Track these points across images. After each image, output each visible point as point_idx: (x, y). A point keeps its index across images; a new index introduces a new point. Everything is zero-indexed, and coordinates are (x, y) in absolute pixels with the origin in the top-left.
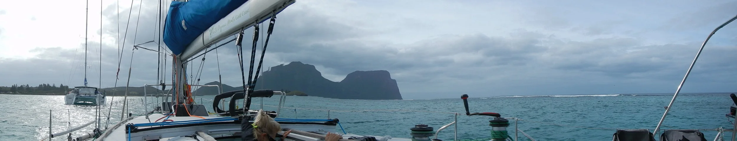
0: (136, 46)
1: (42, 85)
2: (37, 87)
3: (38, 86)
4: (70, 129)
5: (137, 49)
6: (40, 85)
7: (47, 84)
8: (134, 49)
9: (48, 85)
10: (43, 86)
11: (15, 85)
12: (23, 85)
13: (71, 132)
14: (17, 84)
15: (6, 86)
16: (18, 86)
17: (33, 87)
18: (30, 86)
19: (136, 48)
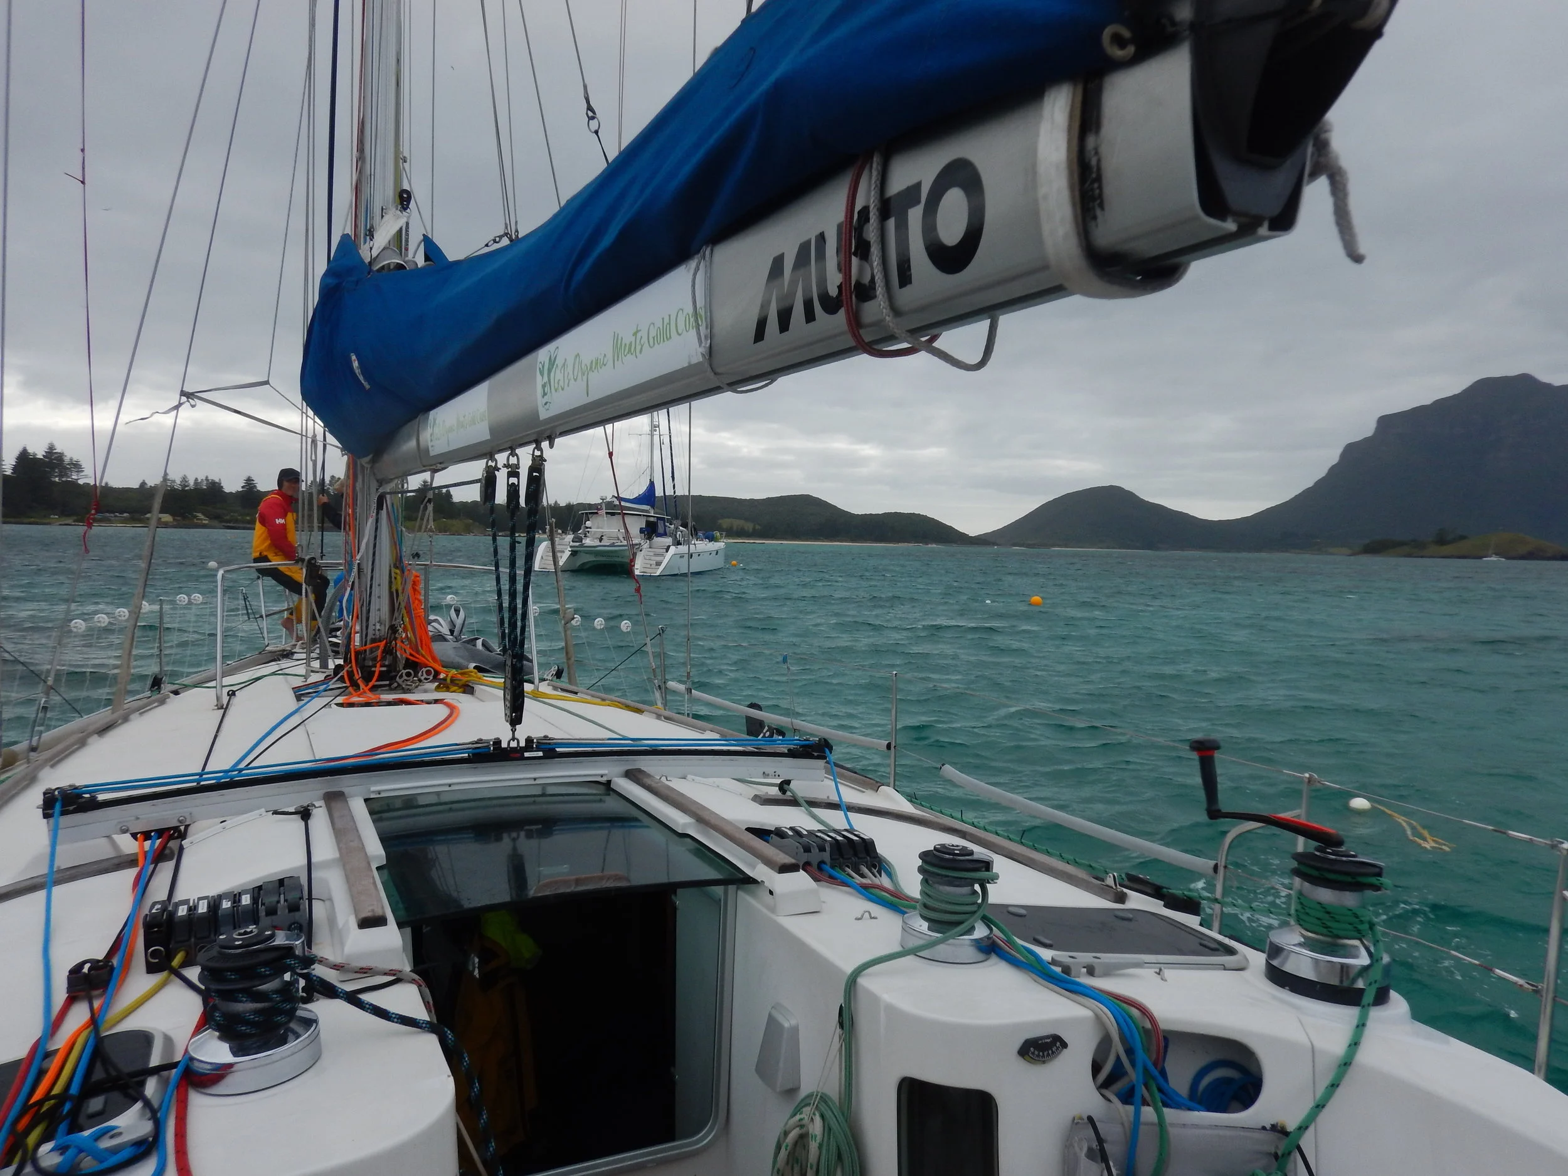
0: (192, 394)
8: (179, 405)
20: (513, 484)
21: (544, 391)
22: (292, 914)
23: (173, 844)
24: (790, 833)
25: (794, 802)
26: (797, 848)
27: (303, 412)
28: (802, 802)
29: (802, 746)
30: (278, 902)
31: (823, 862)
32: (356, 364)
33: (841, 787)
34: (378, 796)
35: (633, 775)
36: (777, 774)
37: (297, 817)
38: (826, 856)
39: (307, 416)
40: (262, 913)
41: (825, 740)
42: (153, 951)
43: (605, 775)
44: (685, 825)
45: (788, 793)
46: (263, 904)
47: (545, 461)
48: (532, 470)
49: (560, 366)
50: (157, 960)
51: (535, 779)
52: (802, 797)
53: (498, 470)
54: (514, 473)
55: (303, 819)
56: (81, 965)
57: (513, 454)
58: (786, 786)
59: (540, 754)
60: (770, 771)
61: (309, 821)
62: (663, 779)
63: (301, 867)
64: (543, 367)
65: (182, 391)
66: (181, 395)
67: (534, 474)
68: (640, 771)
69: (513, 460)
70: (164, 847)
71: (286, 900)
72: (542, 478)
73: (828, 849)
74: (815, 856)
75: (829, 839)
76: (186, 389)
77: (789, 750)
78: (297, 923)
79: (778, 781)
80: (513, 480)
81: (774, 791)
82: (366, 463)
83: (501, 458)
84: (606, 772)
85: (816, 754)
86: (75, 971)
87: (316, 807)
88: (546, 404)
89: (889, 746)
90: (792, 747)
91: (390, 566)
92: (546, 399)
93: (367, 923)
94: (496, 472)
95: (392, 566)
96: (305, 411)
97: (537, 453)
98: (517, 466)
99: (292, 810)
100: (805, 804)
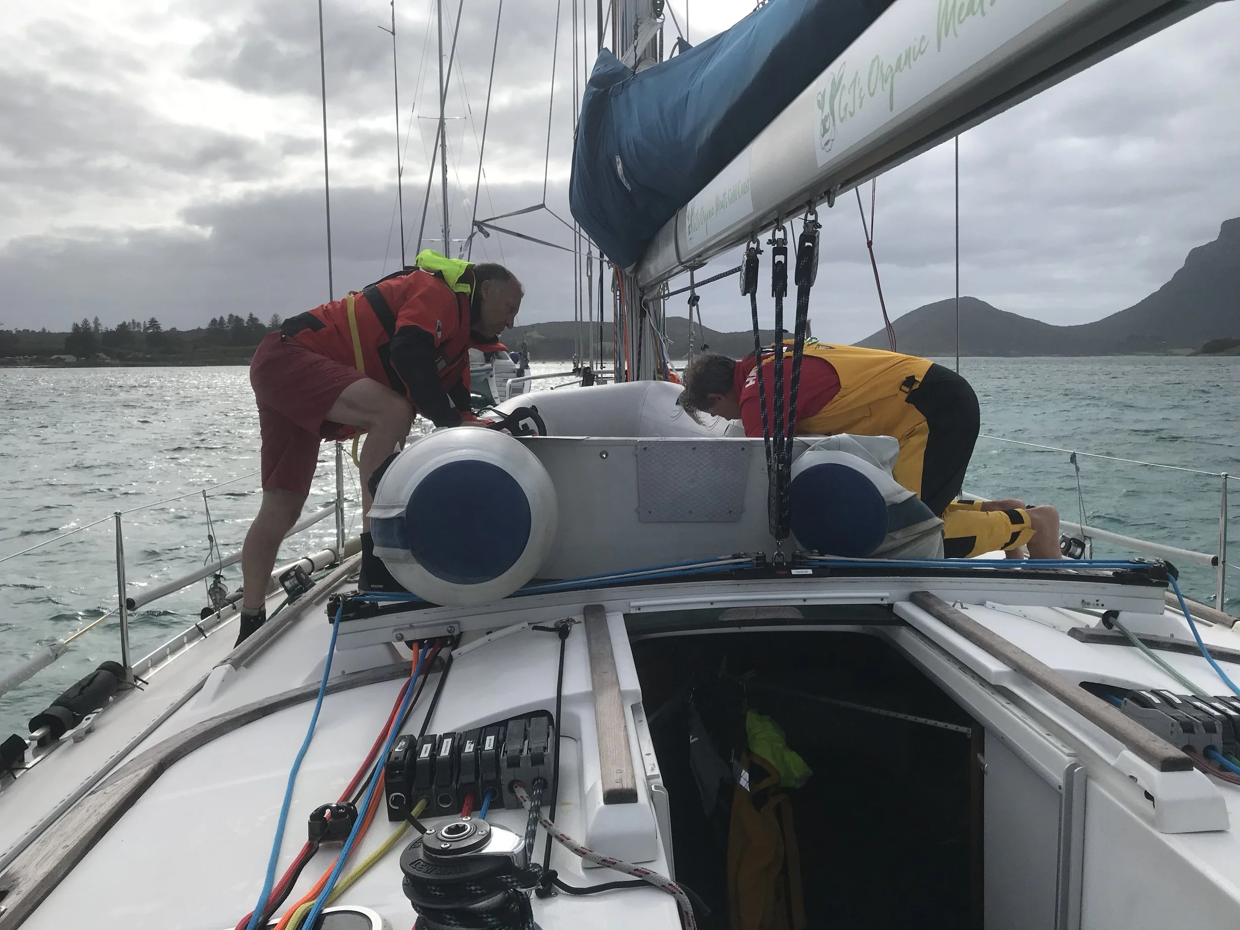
0: (482, 223)
1: (222, 318)
2: (199, 329)
3: (204, 326)
4: (217, 561)
5: (487, 235)
6: (214, 321)
7: (245, 318)
8: (473, 235)
9: (253, 320)
10: (228, 327)
11: (86, 321)
12: (128, 321)
13: (221, 569)
14: (96, 319)
15: (38, 329)
16: (102, 328)
17: (178, 329)
18: (165, 327)
19: (481, 230)
20: (780, 262)
21: (824, 127)
22: (536, 767)
23: (444, 653)
24: (1156, 701)
25: (1123, 640)
26: (1172, 725)
27: (576, 232)
28: (1135, 639)
29: (1134, 570)
30: (521, 751)
31: (1212, 748)
32: (620, 167)
33: (1197, 626)
34: (638, 612)
35: (920, 600)
36: (1100, 603)
37: (555, 634)
38: (1217, 739)
39: (580, 235)
40: (504, 764)
41: (1168, 564)
42: (396, 796)
43: (887, 598)
44: (999, 674)
45: (1115, 628)
46: (506, 752)
47: (820, 226)
48: (804, 238)
49: (847, 87)
50: (397, 808)
51: (805, 600)
52: (1137, 635)
53: (761, 252)
54: (780, 248)
55: (560, 636)
56: (322, 810)
57: (781, 228)
58: (1112, 619)
59: (810, 572)
60: (1091, 599)
61: (566, 641)
62: (958, 606)
63: (552, 700)
64: (823, 97)
65: (474, 221)
66: (473, 225)
67: (807, 244)
68: (926, 594)
69: (779, 235)
70: (435, 656)
71: (530, 749)
72: (816, 249)
73: (1219, 728)
74: (1201, 739)
75: (1217, 713)
76: (477, 219)
77: (1115, 573)
78: (541, 779)
79: (1103, 611)
80: (780, 258)
81: (1094, 622)
82: (630, 273)
83: (764, 237)
84: (887, 594)
85: (1155, 581)
86: (317, 817)
87: (576, 623)
88: (826, 144)
89: (1215, 561)
90: (1119, 570)
91: (654, 372)
92: (827, 137)
93: (615, 797)
94: (758, 256)
95: (656, 372)
96: (577, 230)
97: (811, 218)
98: (784, 241)
99: (551, 625)
100: (1140, 643)
